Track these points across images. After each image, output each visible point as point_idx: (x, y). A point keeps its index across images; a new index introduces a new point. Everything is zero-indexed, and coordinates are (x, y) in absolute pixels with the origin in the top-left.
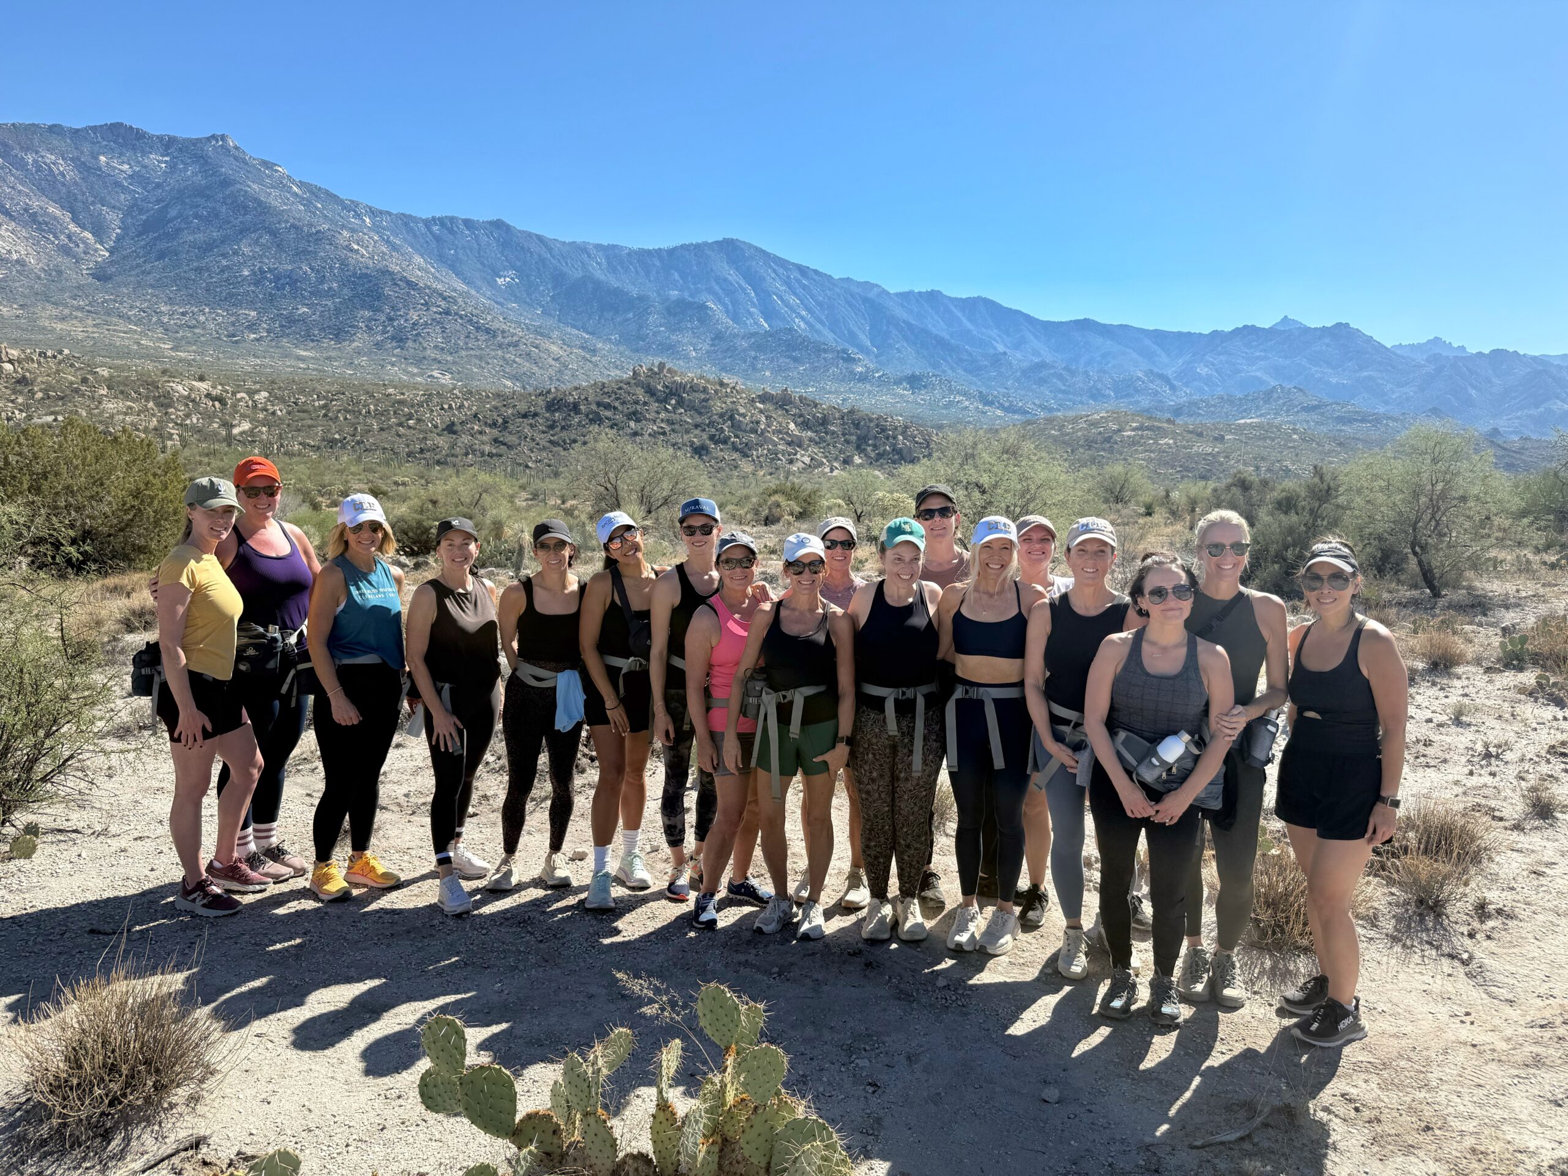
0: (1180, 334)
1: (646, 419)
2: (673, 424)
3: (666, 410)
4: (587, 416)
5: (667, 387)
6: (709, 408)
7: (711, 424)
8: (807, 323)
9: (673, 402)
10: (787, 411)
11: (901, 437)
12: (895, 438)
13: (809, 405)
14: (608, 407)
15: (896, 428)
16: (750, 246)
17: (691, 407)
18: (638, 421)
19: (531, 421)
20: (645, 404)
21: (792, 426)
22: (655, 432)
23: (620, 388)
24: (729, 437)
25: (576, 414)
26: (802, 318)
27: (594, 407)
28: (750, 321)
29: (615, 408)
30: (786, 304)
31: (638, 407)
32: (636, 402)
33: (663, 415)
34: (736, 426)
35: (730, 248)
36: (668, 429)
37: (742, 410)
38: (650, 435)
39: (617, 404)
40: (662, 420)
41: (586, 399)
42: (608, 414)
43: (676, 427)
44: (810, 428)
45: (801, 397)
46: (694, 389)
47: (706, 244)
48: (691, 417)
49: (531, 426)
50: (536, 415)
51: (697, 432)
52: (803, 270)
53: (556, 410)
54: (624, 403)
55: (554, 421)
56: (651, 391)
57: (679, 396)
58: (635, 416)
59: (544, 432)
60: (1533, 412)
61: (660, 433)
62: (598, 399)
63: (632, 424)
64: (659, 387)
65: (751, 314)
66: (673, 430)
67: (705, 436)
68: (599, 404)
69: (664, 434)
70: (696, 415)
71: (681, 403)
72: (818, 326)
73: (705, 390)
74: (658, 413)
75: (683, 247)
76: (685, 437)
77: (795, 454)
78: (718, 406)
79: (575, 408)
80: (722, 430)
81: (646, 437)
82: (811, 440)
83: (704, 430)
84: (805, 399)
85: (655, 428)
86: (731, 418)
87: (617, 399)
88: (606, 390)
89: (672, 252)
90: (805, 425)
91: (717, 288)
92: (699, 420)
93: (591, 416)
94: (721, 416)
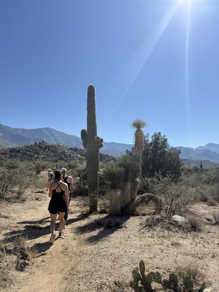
0: (129, 145)
1: (40, 154)
2: (48, 155)
3: (45, 152)
4: (22, 153)
5: (45, 146)
6: (57, 152)
7: (58, 155)
8: (63, 142)
9: (47, 150)
10: (77, 152)
11: (106, 158)
12: (105, 158)
13: (82, 151)
14: (28, 151)
15: (105, 156)
16: (51, 129)
17: (52, 151)
18: (38, 154)
19: (5, 155)
20: (39, 150)
21: (79, 156)
22: (43, 157)
23: (32, 146)
24: (64, 158)
25: (19, 153)
26: (62, 142)
27: (24, 151)
28: (52, 142)
29: (31, 151)
30: (59, 139)
31: (38, 151)
32: (37, 150)
33: (44, 153)
34: (65, 155)
35: (48, 129)
36: (46, 157)
37: (67, 152)
38: (41, 158)
39: (31, 150)
40: (45, 154)
41: (22, 149)
42: (29, 153)
43: (49, 156)
44: (84, 156)
45: (80, 149)
46: (52, 147)
47: (43, 128)
48: (53, 153)
49: (5, 156)
50: (6, 153)
51: (54, 157)
52: (62, 133)
53: (13, 152)
54: (33, 150)
55: (12, 155)
56: (40, 147)
57: (49, 148)
58: (37, 153)
59: (9, 158)
60: (188, 156)
61: (44, 158)
62: (26, 149)
63: (36, 155)
64: (43, 146)
65: (52, 141)
66: (48, 157)
67: (57, 158)
68: (26, 150)
69: (45, 158)
70: (54, 153)
71: (49, 150)
72: (65, 143)
73: (56, 147)
74: (43, 152)
75: (38, 129)
76: (52, 158)
77: (82, 162)
78: (60, 151)
79: (19, 151)
80: (62, 157)
81: (40, 159)
82: (84, 159)
83: (57, 157)
84: (81, 149)
85: (43, 156)
86: (64, 153)
87: (31, 149)
88: (28, 147)
89: (36, 130)
90: (82, 155)
91: (45, 136)
92: (55, 154)
93: (23, 153)
94: (61, 153)
